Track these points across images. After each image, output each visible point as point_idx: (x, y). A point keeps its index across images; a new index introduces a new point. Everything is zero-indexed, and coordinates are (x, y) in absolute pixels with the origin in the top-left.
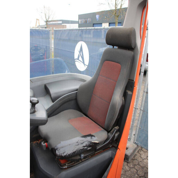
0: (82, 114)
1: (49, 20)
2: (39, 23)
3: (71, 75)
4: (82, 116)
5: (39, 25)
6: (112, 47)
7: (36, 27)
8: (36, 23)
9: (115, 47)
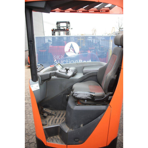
0: (99, 84)
1: (121, 28)
2: (114, 31)
3: (100, 63)
4: (98, 85)
5: (114, 32)
6: (118, 46)
7: (112, 33)
8: (112, 31)
9: (119, 46)
